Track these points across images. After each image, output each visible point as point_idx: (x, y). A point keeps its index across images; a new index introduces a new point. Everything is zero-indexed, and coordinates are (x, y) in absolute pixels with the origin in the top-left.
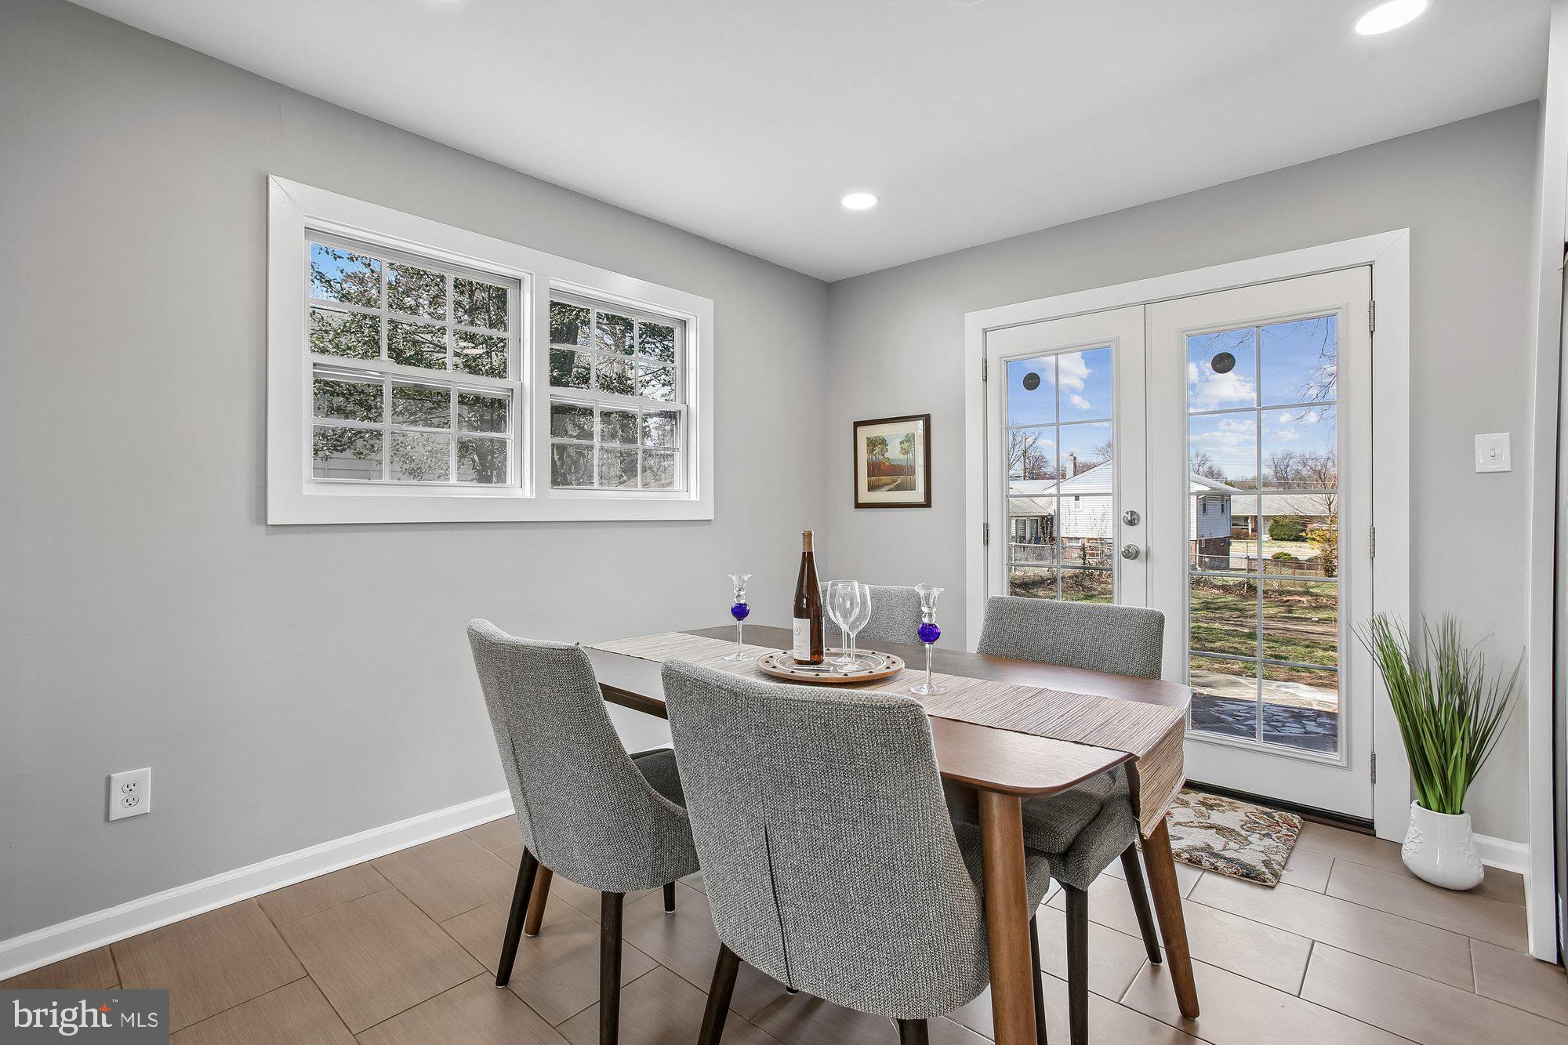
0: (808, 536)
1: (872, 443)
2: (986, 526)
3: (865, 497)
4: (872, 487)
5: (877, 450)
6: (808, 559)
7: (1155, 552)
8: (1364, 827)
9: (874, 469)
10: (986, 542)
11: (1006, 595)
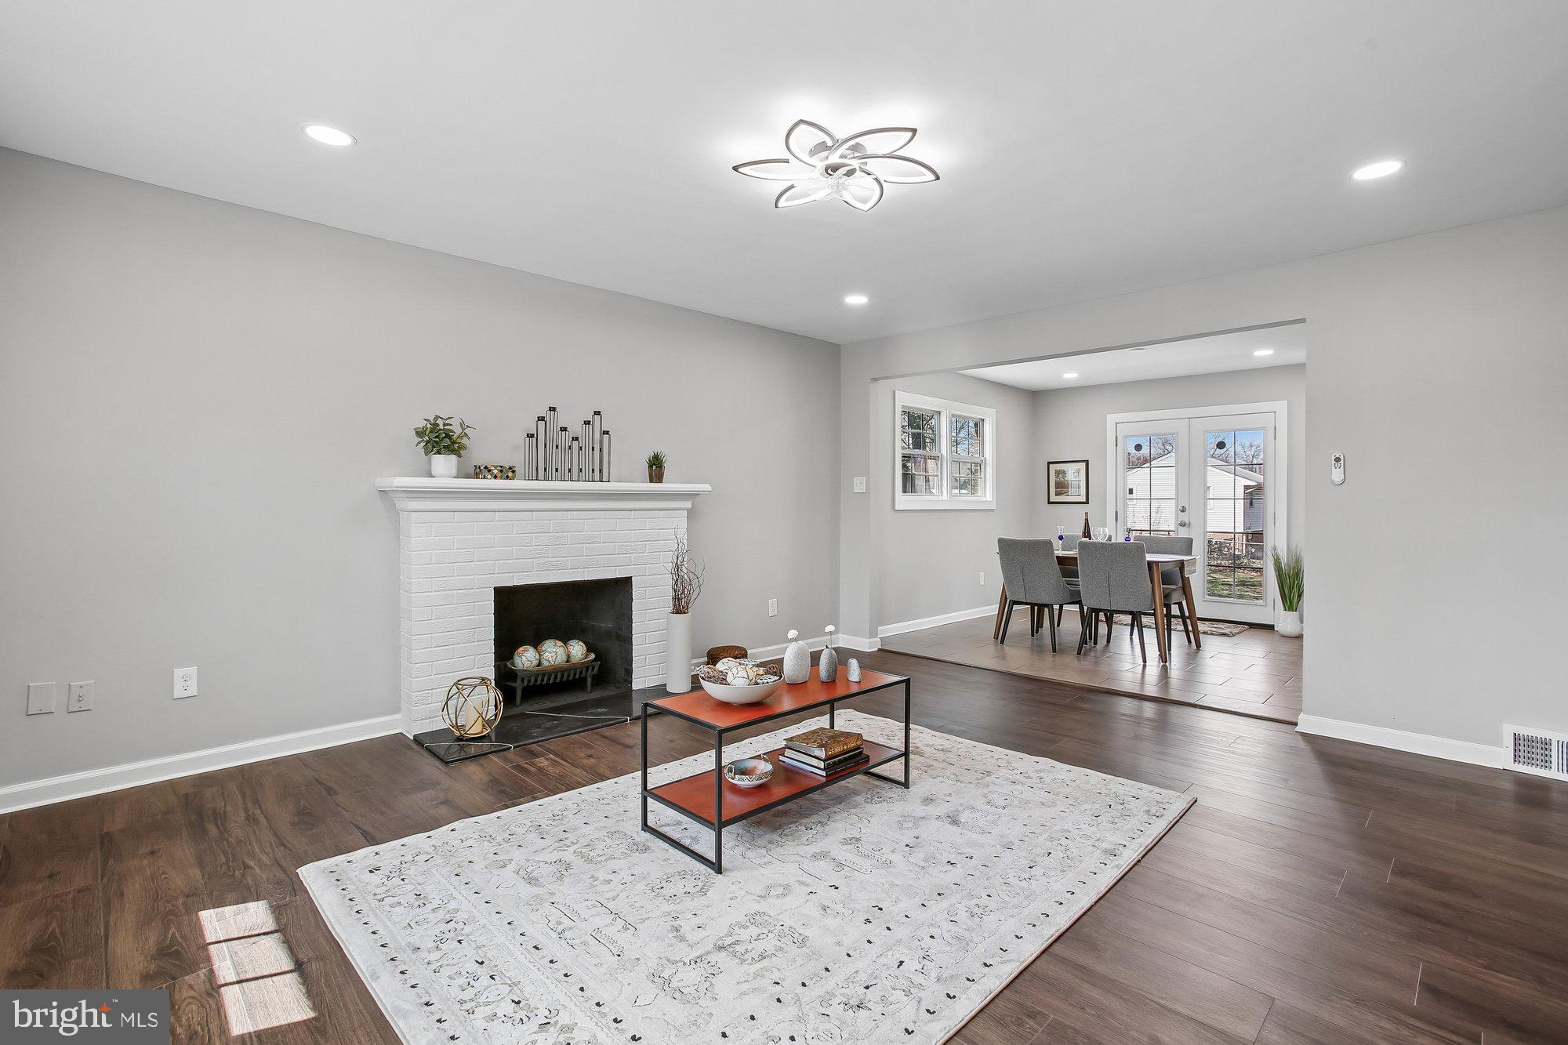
0: (1087, 514)
1: (1058, 473)
2: (1117, 512)
3: (1053, 498)
4: (1057, 494)
5: (1060, 476)
6: (1087, 520)
7: (1193, 523)
8: (1270, 628)
9: (1059, 485)
10: (1117, 520)
11: (1124, 541)
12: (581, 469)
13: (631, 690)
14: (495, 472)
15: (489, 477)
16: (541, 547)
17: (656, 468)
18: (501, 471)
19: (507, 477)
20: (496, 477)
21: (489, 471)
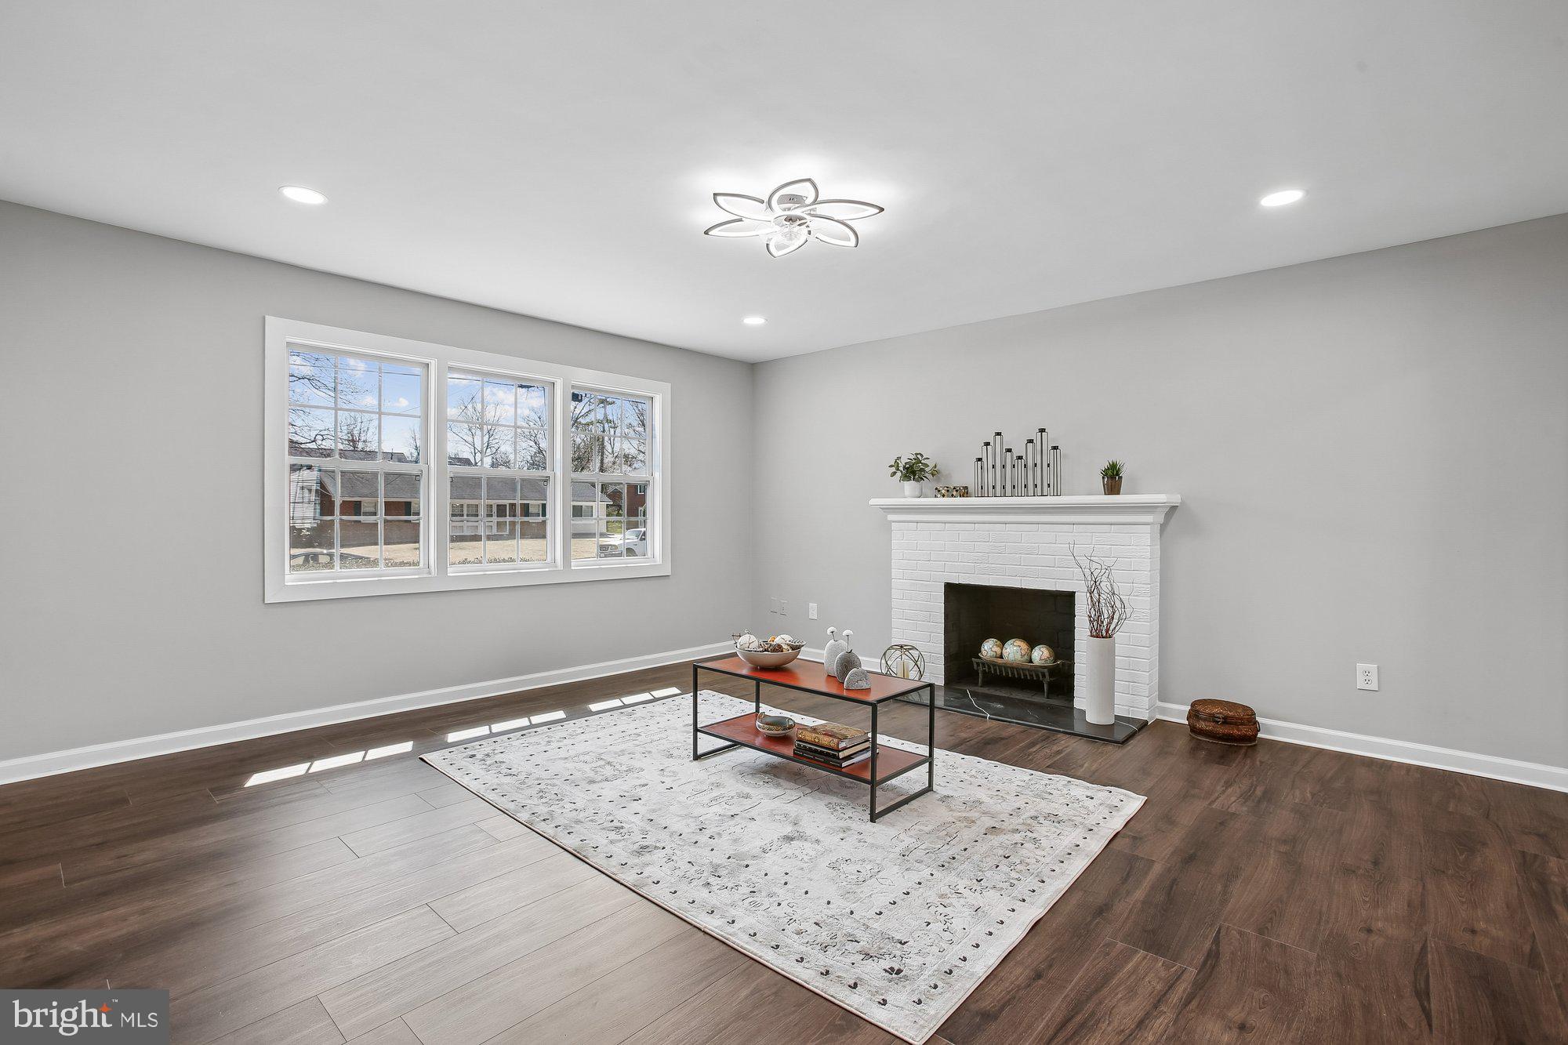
12: (1014, 486)
13: (1072, 708)
14: (943, 491)
15: (939, 496)
16: (981, 554)
17: (1113, 479)
18: (948, 491)
19: (952, 495)
20: (944, 496)
21: (939, 491)
